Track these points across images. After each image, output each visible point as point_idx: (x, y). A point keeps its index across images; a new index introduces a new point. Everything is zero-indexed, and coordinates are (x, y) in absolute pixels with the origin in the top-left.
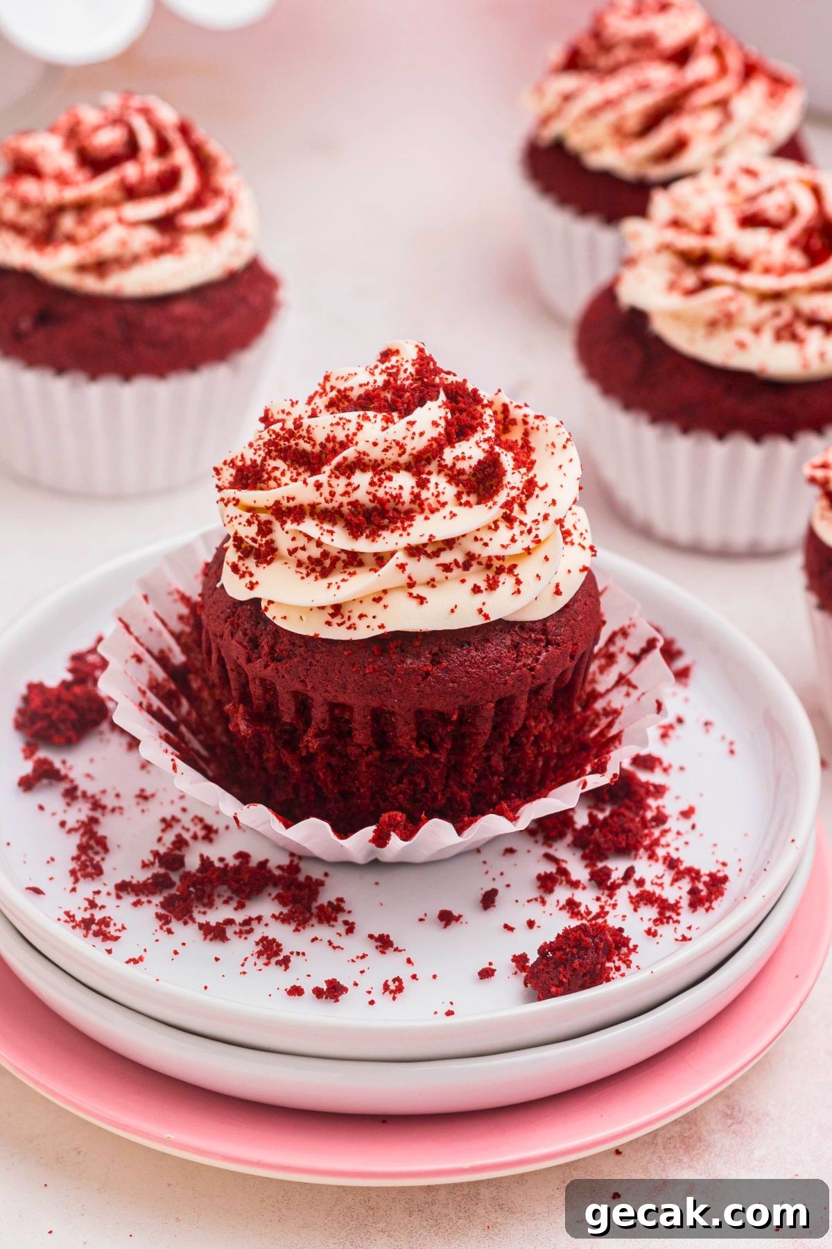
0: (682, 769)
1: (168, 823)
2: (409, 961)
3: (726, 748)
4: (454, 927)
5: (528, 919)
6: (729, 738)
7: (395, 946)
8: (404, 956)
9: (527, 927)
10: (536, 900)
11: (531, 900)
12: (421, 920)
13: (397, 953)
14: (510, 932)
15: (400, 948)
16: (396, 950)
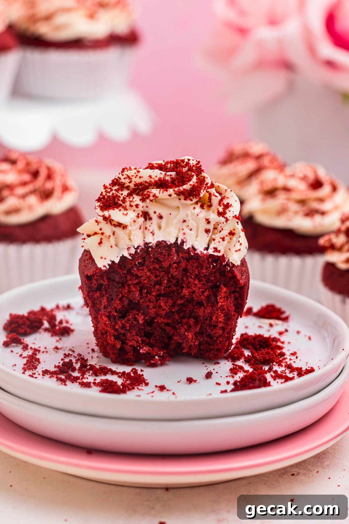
0: (289, 343)
1: (66, 356)
2: (174, 393)
3: (307, 338)
4: (193, 384)
5: (227, 381)
6: (308, 336)
7: (167, 389)
8: (171, 392)
9: (226, 384)
10: (230, 376)
11: (228, 376)
12: (178, 382)
13: (168, 391)
14: (219, 385)
15: (169, 389)
16: (168, 390)
